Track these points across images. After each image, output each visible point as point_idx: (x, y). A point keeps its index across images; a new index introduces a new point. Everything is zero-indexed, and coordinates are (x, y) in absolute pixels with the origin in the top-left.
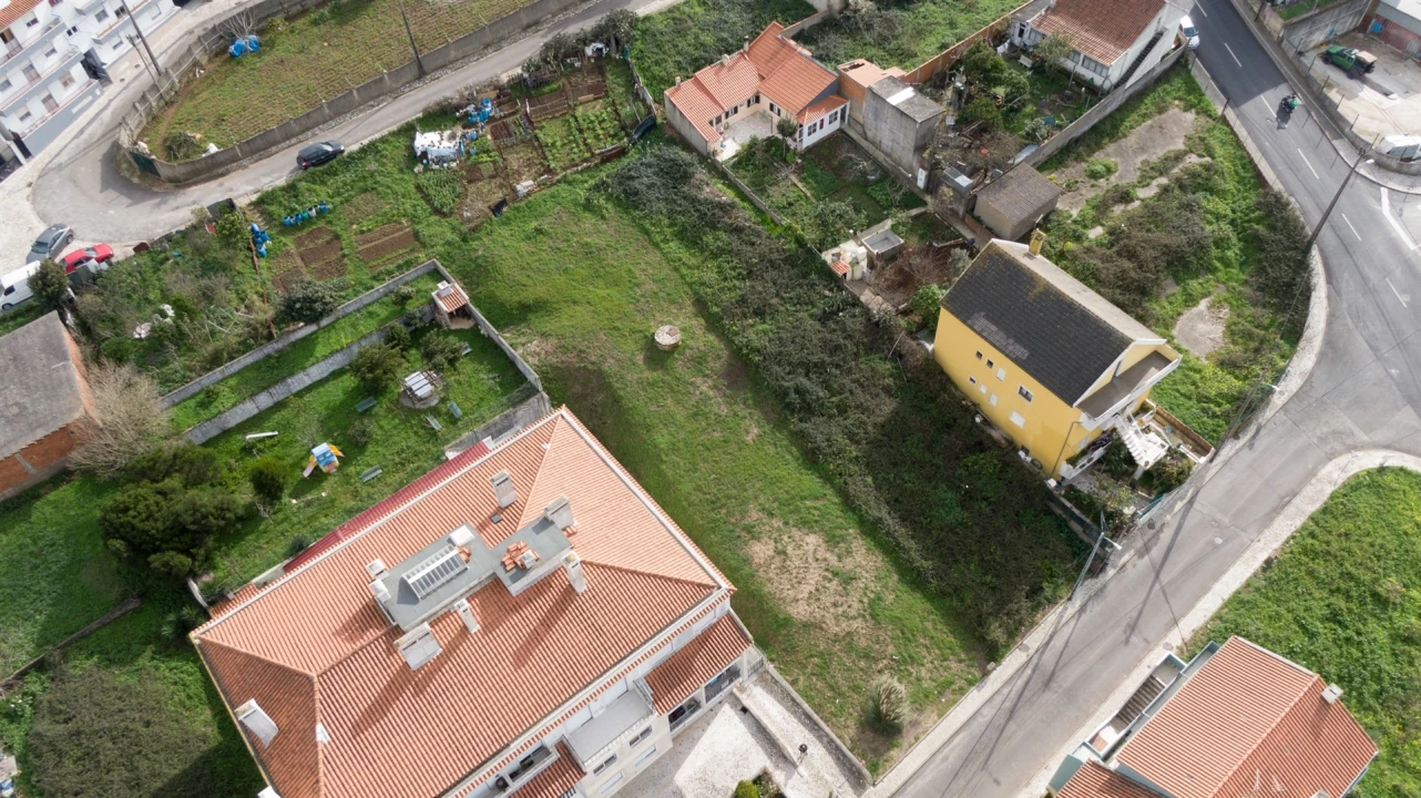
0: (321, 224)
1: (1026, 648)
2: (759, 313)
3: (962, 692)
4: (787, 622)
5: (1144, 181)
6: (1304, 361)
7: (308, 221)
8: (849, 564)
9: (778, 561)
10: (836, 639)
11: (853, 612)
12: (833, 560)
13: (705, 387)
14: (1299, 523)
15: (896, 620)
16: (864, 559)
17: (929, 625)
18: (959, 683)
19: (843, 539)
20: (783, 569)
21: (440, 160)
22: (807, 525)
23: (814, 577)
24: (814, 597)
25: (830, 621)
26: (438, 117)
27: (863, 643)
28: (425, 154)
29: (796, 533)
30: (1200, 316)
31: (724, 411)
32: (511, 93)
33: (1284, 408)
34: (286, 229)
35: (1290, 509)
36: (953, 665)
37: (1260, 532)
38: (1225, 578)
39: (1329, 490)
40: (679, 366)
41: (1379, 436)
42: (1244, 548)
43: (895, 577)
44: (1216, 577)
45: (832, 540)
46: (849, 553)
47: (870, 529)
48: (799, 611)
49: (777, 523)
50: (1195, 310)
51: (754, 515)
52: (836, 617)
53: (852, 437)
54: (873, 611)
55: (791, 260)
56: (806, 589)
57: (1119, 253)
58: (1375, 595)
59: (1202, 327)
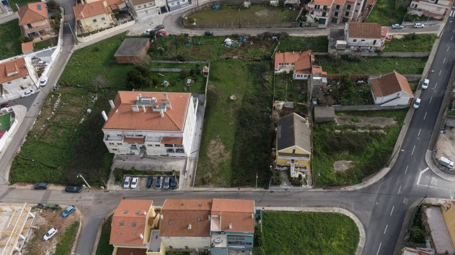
0: (200, 46)
1: (239, 189)
2: (252, 104)
3: (221, 187)
4: (206, 155)
5: (363, 128)
6: (358, 187)
7: (198, 44)
8: (224, 154)
9: (214, 145)
10: (211, 164)
11: (217, 162)
12: (223, 152)
13: (232, 110)
14: (316, 211)
15: (223, 168)
16: (228, 156)
17: (228, 174)
18: (222, 185)
19: (228, 150)
20: (213, 147)
21: (228, 45)
22: (224, 144)
23: (217, 152)
24: (214, 155)
25: (212, 160)
26: (234, 37)
27: (214, 167)
28: (225, 43)
29: (221, 144)
30: (346, 164)
31: (231, 117)
32: (251, 39)
33: (342, 192)
34: (194, 44)
35: (318, 208)
36: (225, 182)
37: (306, 207)
38: (288, 208)
39: (331, 211)
40: (231, 104)
41: (357, 212)
42: (300, 206)
43: (230, 162)
44: (286, 206)
45: (226, 149)
46: (227, 153)
47: (234, 152)
48: (209, 155)
49: (220, 140)
50: (346, 161)
51: (218, 136)
52: (214, 160)
53: (246, 135)
54: (221, 164)
55: (267, 98)
56: (214, 153)
57: (337, 138)
58: (314, 233)
59: (344, 165)
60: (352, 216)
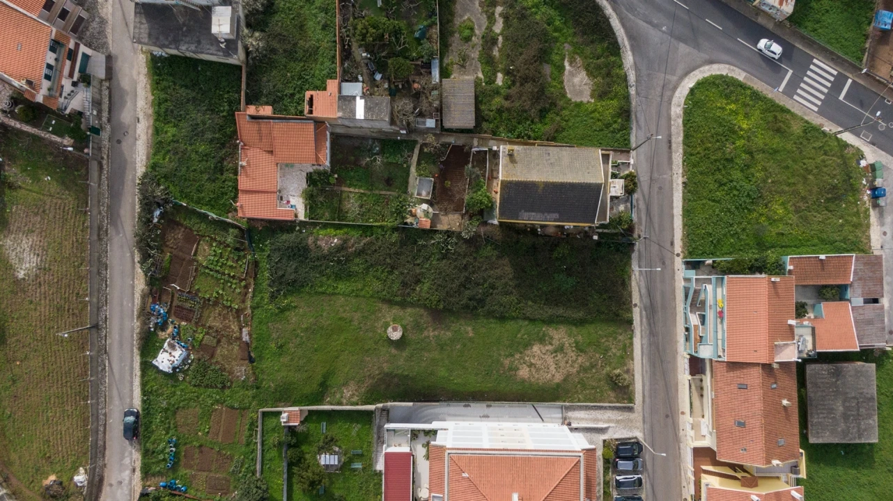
0: (183, 449)
1: (636, 305)
2: (418, 281)
3: (632, 344)
4: (558, 385)
5: (491, 19)
6: (628, 59)
7: (177, 454)
8: (556, 343)
9: (533, 370)
10: (578, 372)
11: (574, 358)
12: (550, 347)
13: (431, 333)
14: (681, 151)
15: (590, 344)
16: (559, 335)
17: (600, 332)
18: (627, 342)
19: (544, 335)
20: (538, 370)
21: (184, 361)
22: (528, 345)
23: (550, 360)
24: (558, 367)
25: (571, 370)
26: (149, 345)
27: (588, 364)
28: (174, 369)
29: (528, 352)
30: (572, 74)
31: (449, 334)
33: (638, 93)
34: (174, 468)
35: (674, 146)
36: (620, 337)
37: (671, 169)
38: (675, 205)
39: (680, 121)
40: (412, 336)
41: (680, 72)
42: (671, 182)
43: (574, 328)
44: (672, 208)
45: (542, 340)
46: (552, 338)
47: (550, 321)
48: (558, 378)
49: (517, 356)
50: (566, 73)
51: (507, 362)
52: (572, 366)
53: (507, 293)
54: (580, 349)
55: (403, 243)
56: (552, 368)
58: (727, 160)
59: (576, 80)
60: (689, 83)
